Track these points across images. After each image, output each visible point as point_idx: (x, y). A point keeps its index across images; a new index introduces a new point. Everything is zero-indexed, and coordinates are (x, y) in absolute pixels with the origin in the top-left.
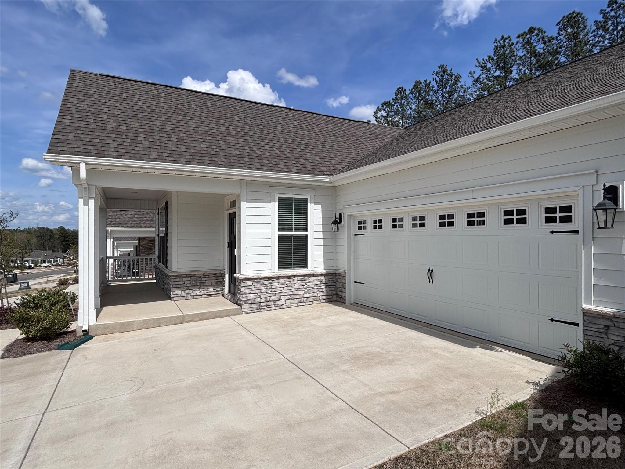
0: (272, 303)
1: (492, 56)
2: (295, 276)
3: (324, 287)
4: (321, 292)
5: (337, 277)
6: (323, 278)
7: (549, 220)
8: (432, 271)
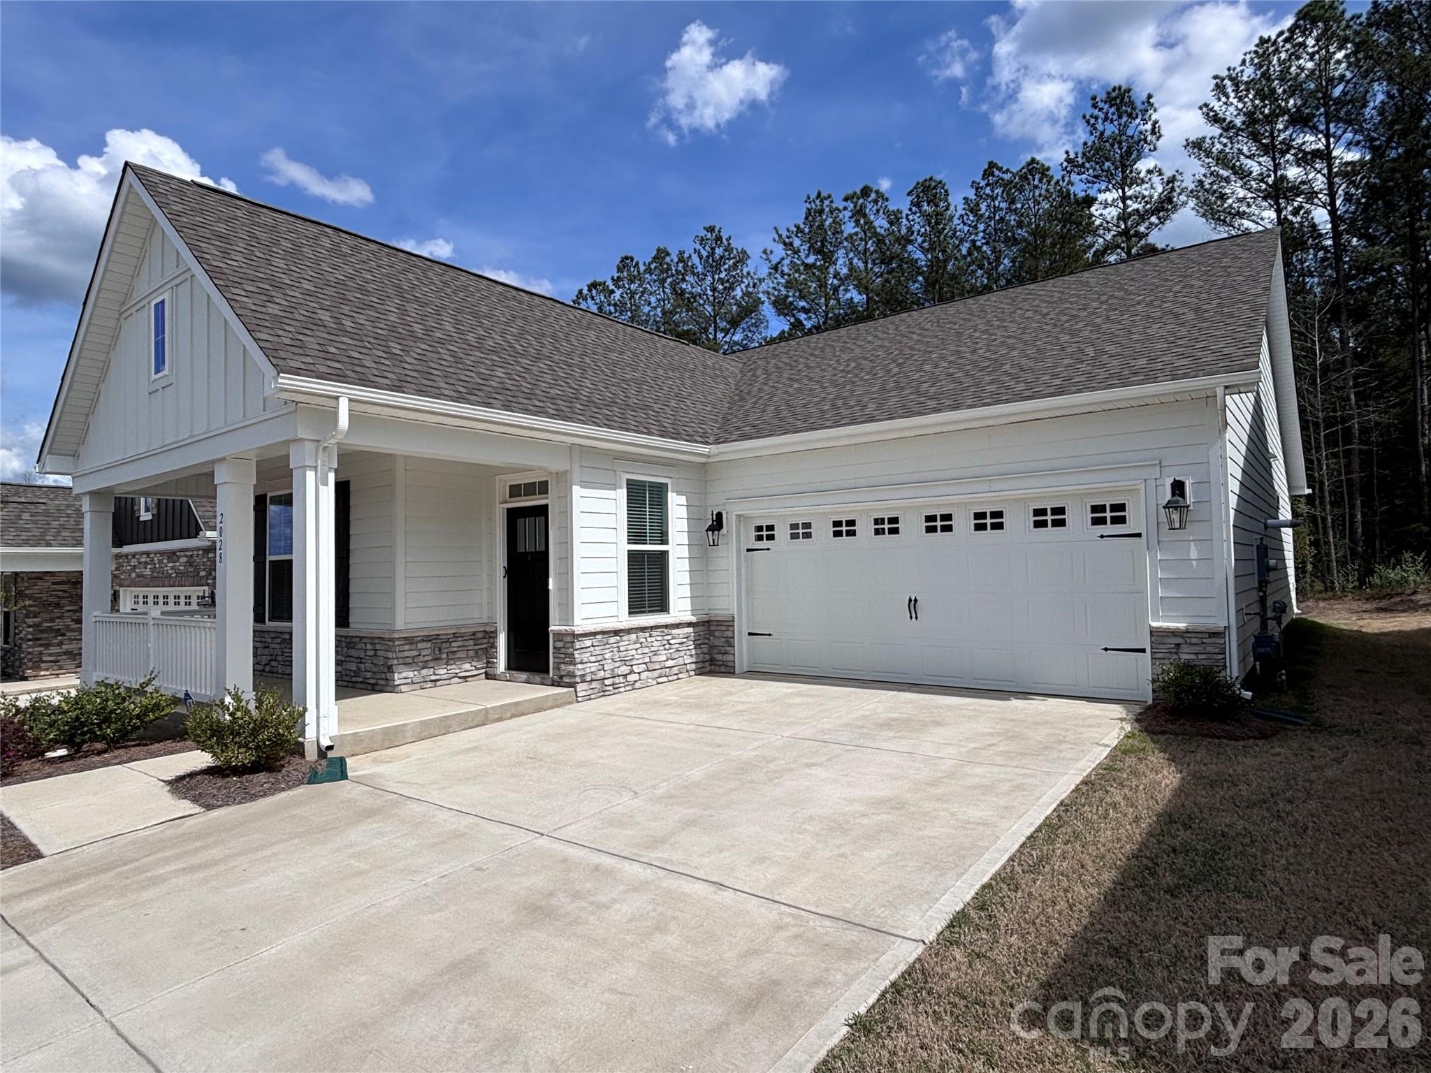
0: (621, 679)
1: (802, 226)
2: (652, 628)
3: (692, 647)
4: (688, 658)
5: (712, 628)
6: (691, 630)
7: (1098, 522)
8: (916, 600)
